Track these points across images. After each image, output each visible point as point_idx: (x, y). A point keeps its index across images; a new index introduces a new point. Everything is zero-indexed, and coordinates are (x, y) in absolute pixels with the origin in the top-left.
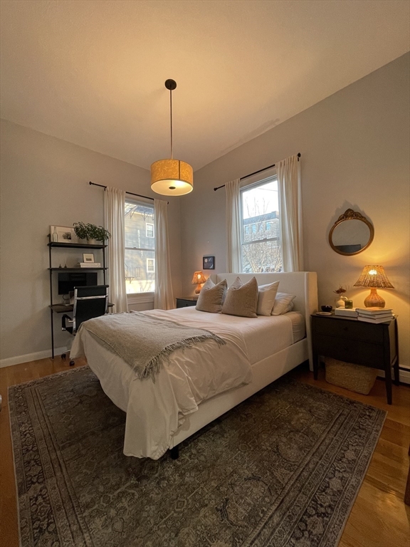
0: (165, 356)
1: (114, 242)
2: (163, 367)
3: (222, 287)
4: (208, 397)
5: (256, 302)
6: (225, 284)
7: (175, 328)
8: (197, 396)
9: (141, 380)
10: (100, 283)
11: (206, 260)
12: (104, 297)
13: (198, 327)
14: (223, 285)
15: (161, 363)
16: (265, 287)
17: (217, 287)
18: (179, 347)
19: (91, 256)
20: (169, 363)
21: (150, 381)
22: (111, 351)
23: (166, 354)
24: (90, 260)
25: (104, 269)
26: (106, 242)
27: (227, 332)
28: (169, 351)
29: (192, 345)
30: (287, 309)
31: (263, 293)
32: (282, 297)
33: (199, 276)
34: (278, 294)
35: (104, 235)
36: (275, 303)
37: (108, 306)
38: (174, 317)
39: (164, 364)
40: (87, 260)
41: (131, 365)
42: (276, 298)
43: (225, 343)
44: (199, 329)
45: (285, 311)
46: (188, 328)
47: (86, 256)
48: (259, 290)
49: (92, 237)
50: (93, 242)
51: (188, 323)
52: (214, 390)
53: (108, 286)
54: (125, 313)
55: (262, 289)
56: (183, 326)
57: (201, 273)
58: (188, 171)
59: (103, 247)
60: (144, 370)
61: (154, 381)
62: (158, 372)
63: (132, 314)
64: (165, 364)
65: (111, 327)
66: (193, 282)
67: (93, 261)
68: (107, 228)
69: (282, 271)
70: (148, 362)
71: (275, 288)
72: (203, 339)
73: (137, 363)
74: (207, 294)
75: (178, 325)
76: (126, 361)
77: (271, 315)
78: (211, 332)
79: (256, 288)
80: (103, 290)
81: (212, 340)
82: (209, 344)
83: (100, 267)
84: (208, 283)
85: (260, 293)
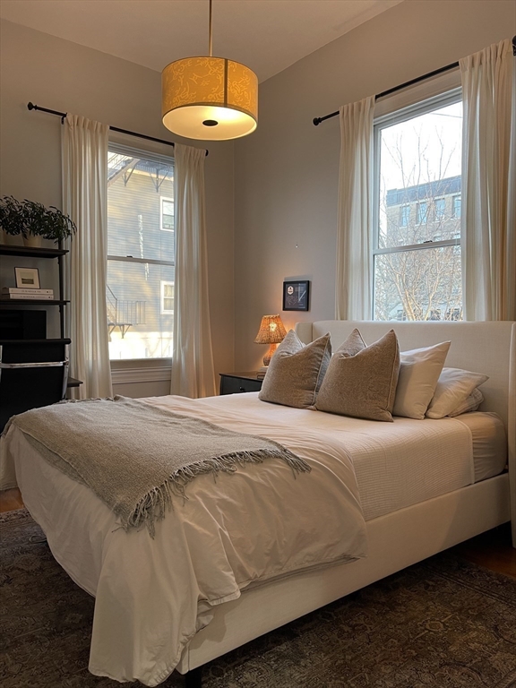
0: (177, 486)
1: (83, 243)
2: (172, 509)
3: (319, 350)
4: (266, 577)
5: (392, 388)
6: (325, 344)
7: (207, 433)
8: (240, 572)
9: (128, 530)
10: (52, 333)
11: (290, 290)
12: (61, 364)
13: (255, 434)
14: (322, 346)
15: (168, 500)
16: (417, 355)
17: (309, 350)
18: (207, 471)
19: (33, 273)
20: (185, 500)
21: (144, 534)
22: (70, 476)
23: (180, 483)
24: (32, 282)
25: (62, 303)
26: (66, 243)
27: (316, 446)
28: (186, 476)
29: (235, 467)
30: (465, 406)
31: (412, 366)
32: (455, 379)
33: (273, 326)
34: (445, 371)
35: (60, 227)
36: (437, 390)
37: (70, 386)
38: (207, 412)
39: (174, 502)
40: (24, 281)
41: (109, 503)
42: (440, 380)
43: (309, 469)
44: (255, 437)
45: (460, 409)
46: (232, 434)
47: (21, 273)
48: (401, 361)
49: (35, 230)
50: (37, 242)
51: (235, 426)
52: (279, 563)
53: (69, 342)
54: (103, 401)
55: (410, 358)
56: (222, 430)
57: (277, 319)
58: (245, 84)
59: (59, 254)
60: (133, 512)
61: (153, 534)
62: (161, 516)
63: (119, 403)
64: (176, 502)
65: (74, 428)
66: (258, 339)
67: (36, 284)
68: (67, 212)
69: (463, 319)
70: (142, 496)
71: (439, 358)
72: (260, 457)
73: (120, 498)
74: (287, 365)
75: (213, 427)
76: (98, 495)
77: (426, 417)
78: (278, 445)
79: (395, 356)
80: (57, 349)
81: (279, 461)
82: (272, 468)
83: (52, 298)
84: (290, 342)
85: (403, 366)
